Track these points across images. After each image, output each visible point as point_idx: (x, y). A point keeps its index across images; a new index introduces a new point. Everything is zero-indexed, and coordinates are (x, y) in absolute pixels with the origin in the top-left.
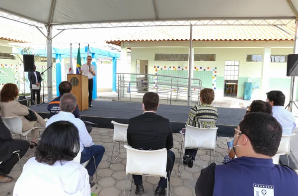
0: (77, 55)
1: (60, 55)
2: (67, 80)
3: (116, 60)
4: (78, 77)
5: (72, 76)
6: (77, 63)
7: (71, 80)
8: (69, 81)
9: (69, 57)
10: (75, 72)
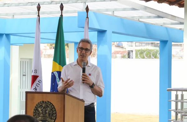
0: (54, 36)
1: (8, 35)
2: (23, 113)
3: (171, 46)
4: (54, 100)
5: (38, 99)
6: (55, 60)
7: (36, 109)
8: (31, 114)
9: (33, 41)
10: (46, 87)
